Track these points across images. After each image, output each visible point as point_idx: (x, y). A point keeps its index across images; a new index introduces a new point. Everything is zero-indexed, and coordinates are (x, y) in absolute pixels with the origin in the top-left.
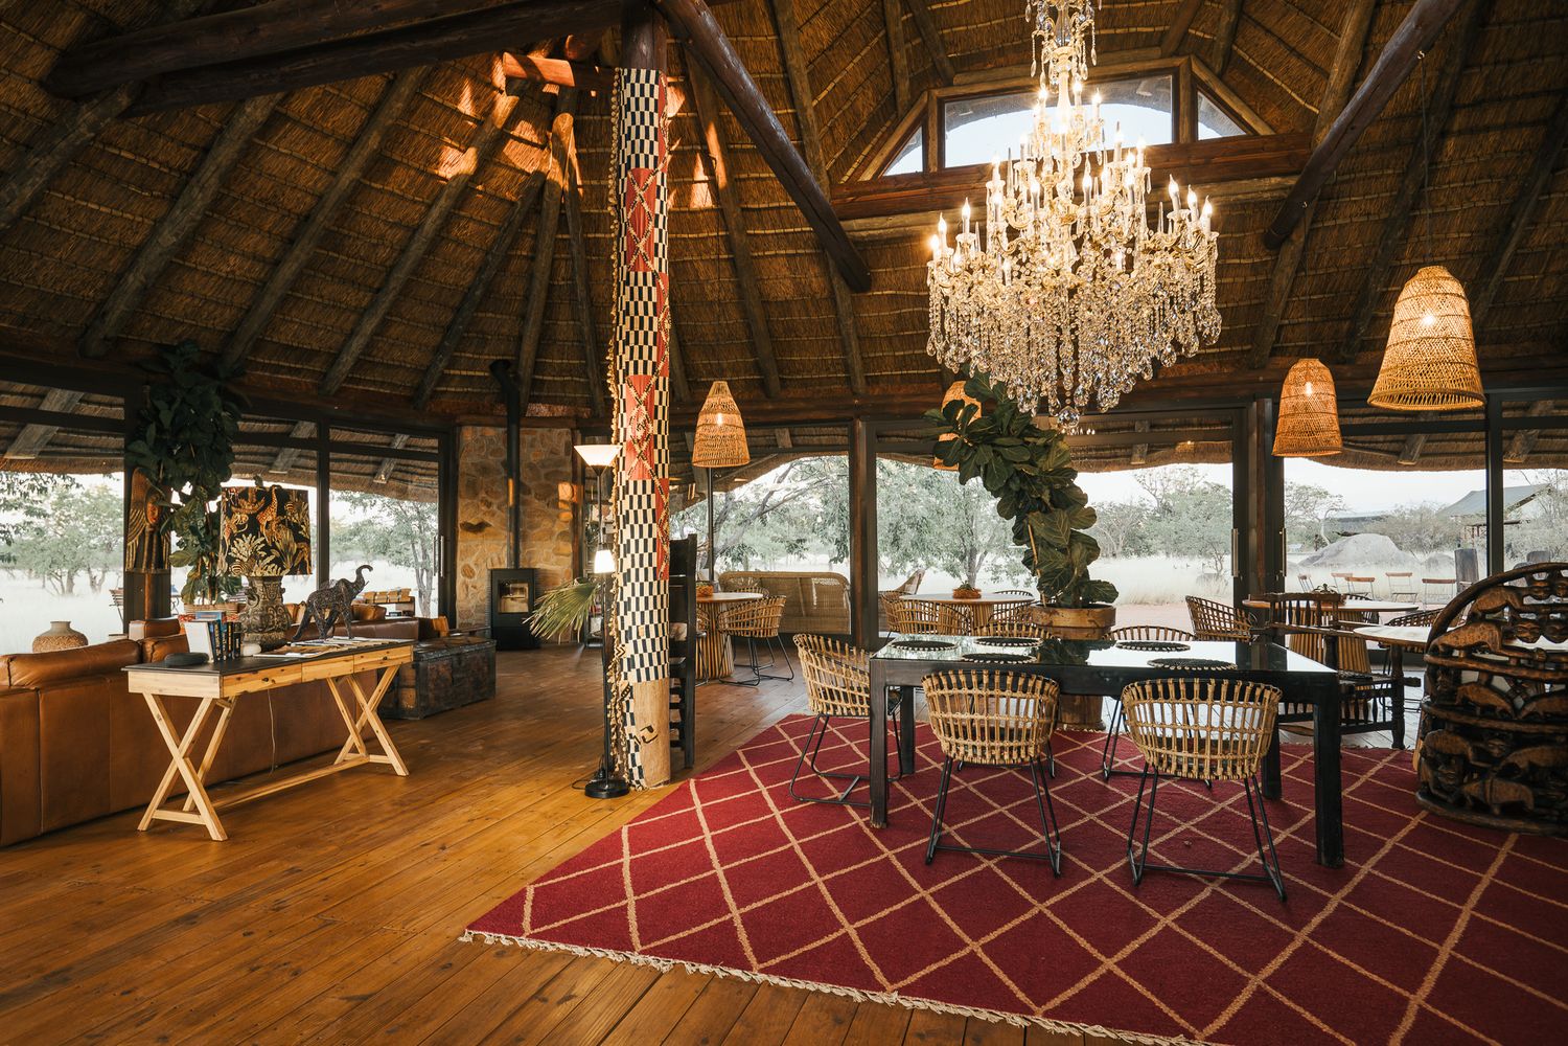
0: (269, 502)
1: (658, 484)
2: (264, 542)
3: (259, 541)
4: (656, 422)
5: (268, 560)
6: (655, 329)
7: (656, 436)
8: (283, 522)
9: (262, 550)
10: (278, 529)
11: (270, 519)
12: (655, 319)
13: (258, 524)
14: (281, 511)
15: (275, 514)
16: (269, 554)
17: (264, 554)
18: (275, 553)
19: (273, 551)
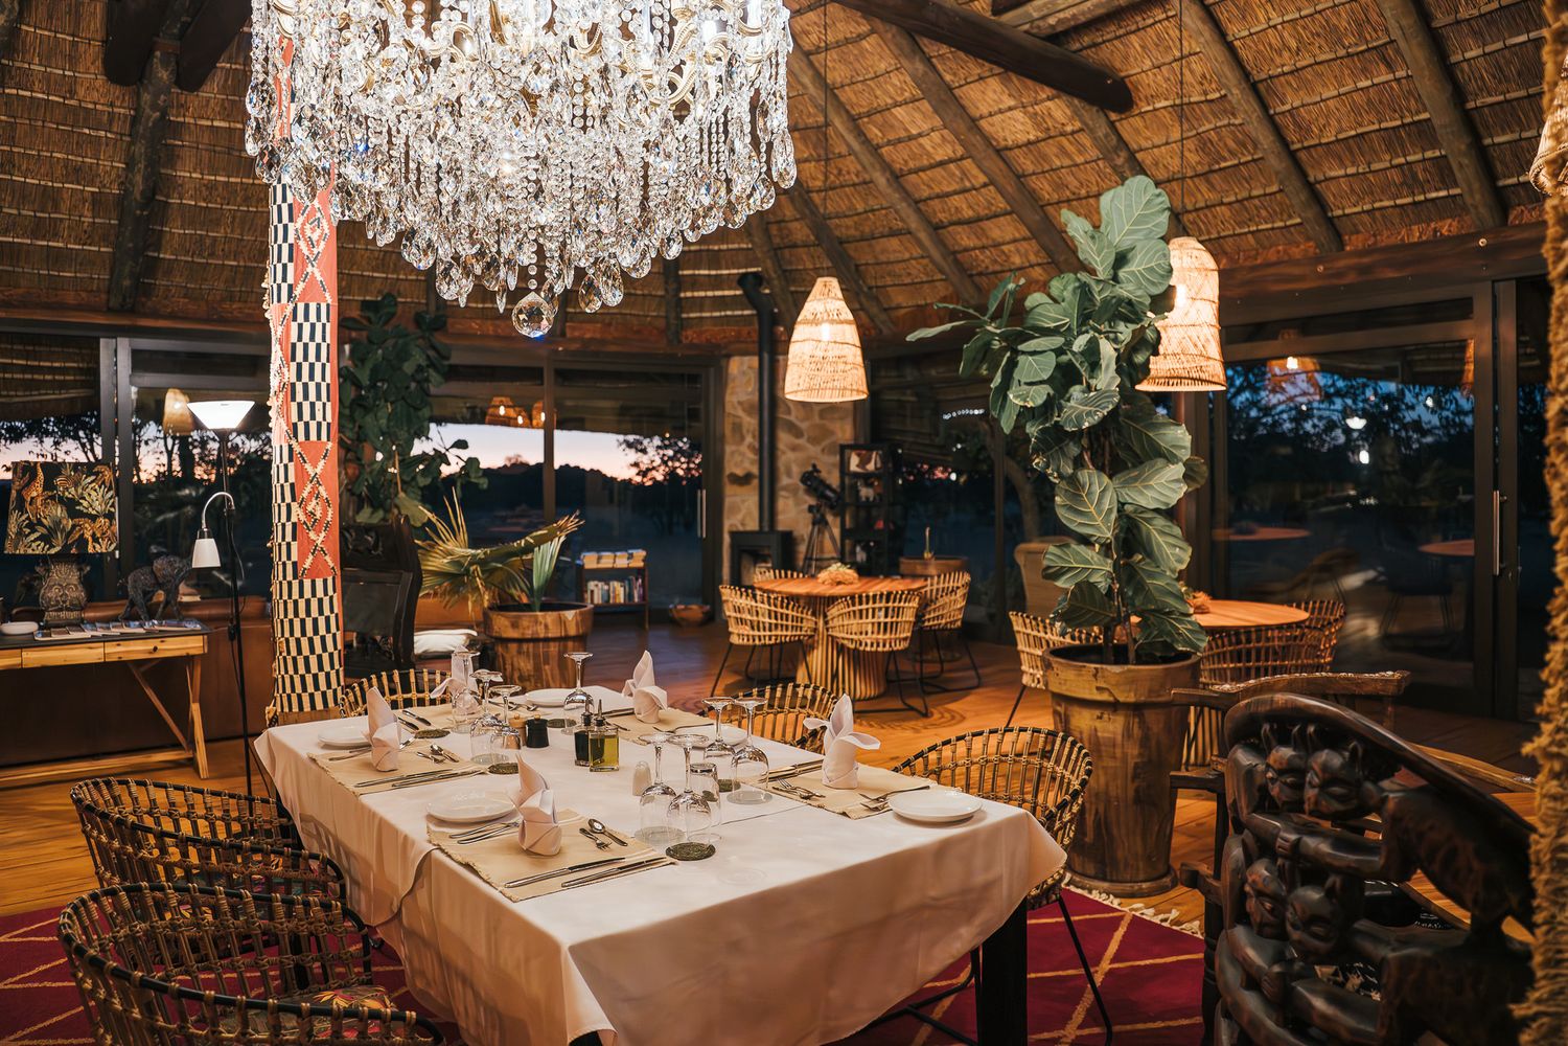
0: (34, 476)
1: (297, 449)
2: (28, 518)
3: (23, 518)
4: (293, 366)
5: (33, 537)
6: (291, 240)
7: (293, 385)
8: (52, 498)
9: (27, 526)
10: (45, 504)
11: (34, 494)
12: (291, 227)
13: (24, 500)
14: (49, 485)
15: (40, 489)
16: (33, 531)
17: (27, 531)
18: (42, 530)
19: (38, 527)
